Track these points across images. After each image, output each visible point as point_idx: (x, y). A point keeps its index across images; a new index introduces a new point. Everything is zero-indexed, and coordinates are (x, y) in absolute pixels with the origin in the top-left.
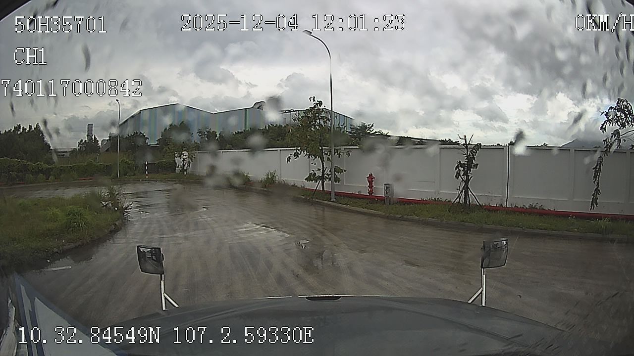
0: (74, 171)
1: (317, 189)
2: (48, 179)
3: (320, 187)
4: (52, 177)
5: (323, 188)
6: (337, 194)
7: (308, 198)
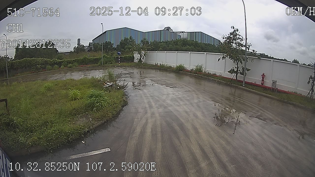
0: (76, 62)
1: (233, 78)
2: (60, 68)
3: (235, 78)
4: (62, 67)
5: (237, 78)
6: (246, 83)
7: (229, 83)
